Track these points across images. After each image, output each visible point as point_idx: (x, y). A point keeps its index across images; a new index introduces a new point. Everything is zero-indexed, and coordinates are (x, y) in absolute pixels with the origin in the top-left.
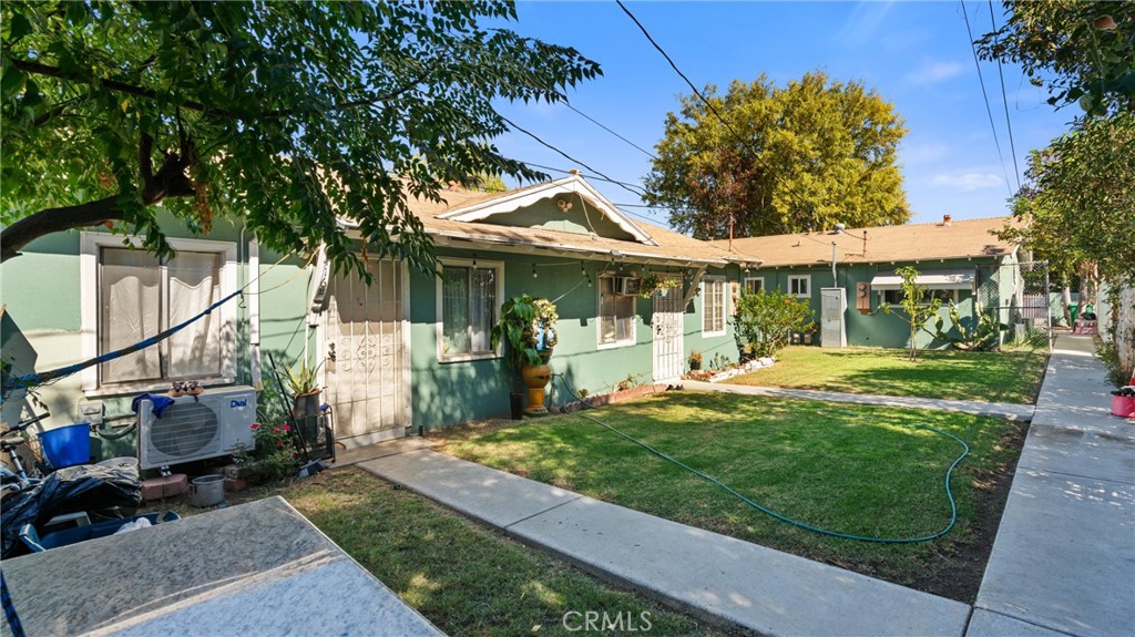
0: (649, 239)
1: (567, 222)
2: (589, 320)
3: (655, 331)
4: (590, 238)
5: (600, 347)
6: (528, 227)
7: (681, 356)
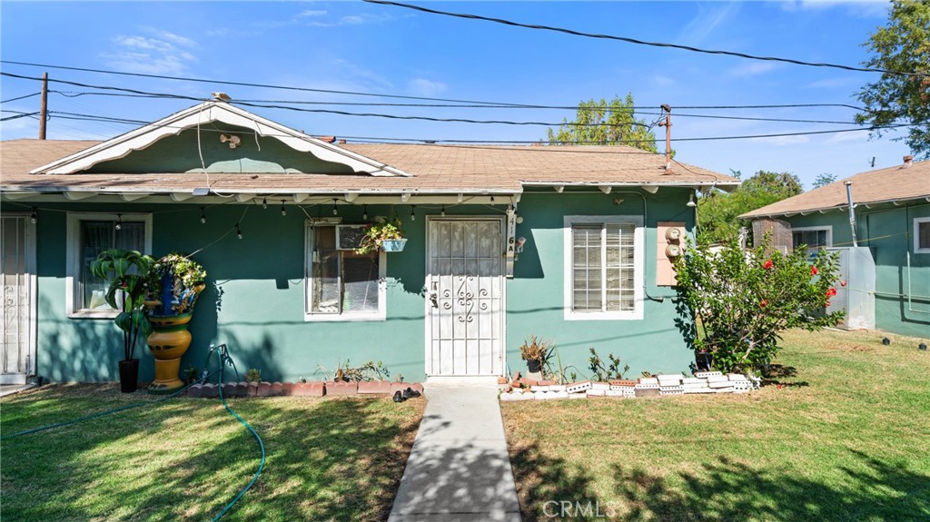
0: (382, 168)
1: (245, 161)
2: (290, 282)
3: (428, 303)
4: (287, 176)
5: (307, 318)
6: (182, 171)
7: (499, 346)
